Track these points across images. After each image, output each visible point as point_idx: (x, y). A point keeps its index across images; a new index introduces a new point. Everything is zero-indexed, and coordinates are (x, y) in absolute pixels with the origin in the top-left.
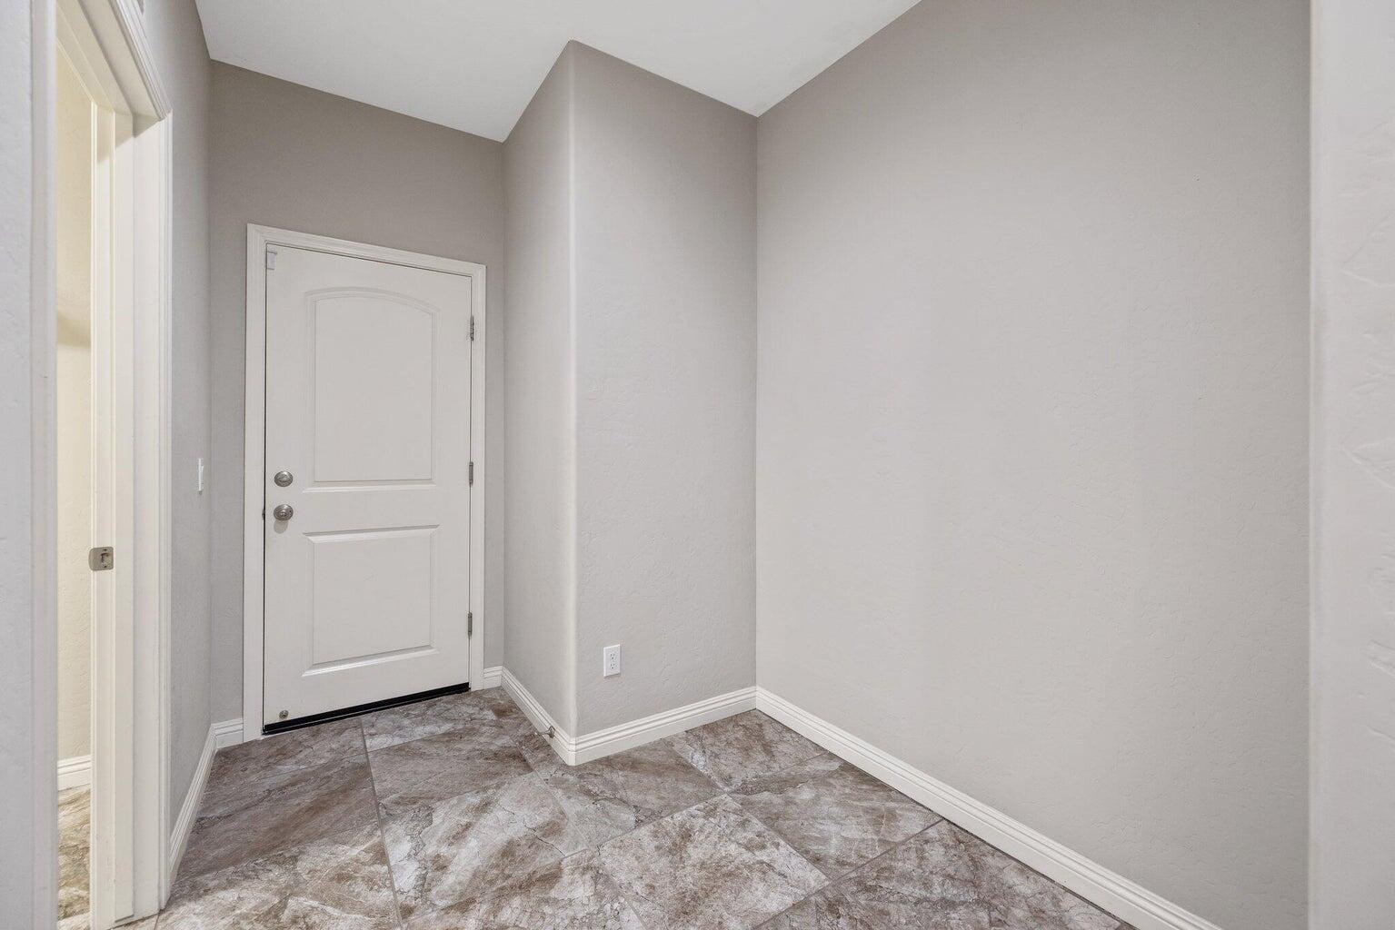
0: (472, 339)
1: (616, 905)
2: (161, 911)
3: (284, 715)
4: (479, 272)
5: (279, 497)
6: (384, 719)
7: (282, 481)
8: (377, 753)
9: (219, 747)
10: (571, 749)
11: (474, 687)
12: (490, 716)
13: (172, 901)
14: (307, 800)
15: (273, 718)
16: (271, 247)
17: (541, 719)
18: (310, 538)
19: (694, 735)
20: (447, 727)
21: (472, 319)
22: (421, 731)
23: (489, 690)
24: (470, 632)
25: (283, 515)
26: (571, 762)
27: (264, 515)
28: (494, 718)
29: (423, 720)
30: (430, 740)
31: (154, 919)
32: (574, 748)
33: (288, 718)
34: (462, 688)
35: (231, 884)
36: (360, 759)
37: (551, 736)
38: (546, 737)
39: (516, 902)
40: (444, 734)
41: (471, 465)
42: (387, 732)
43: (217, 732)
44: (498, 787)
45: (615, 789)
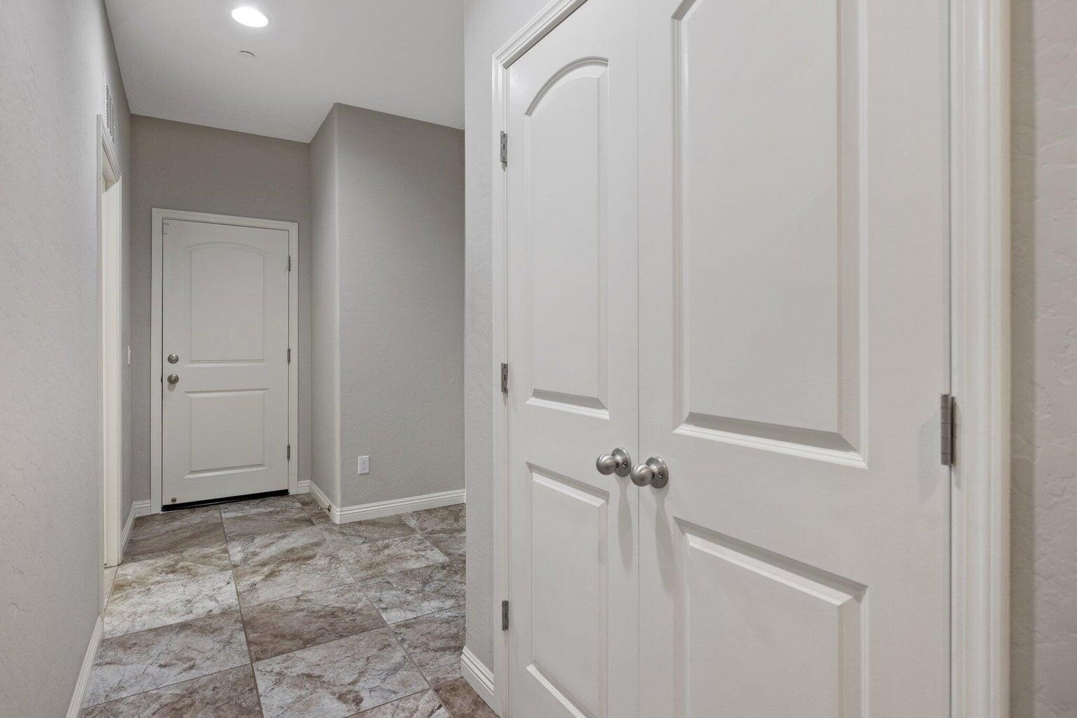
0: (289, 270)
1: (338, 565)
2: (119, 565)
3: (174, 500)
4: (294, 228)
5: (171, 370)
6: (234, 506)
7: (172, 360)
8: (227, 519)
9: (138, 515)
10: (338, 515)
11: (292, 492)
12: (298, 505)
13: (123, 563)
14: (188, 534)
15: (168, 502)
16: (165, 221)
17: (325, 501)
18: (189, 395)
19: (417, 514)
20: (271, 509)
21: (289, 258)
22: (254, 511)
23: (301, 494)
24: (289, 456)
25: (173, 381)
26: (337, 521)
27: (162, 380)
28: (300, 506)
29: (257, 506)
30: (259, 514)
31: (116, 568)
32: (339, 514)
33: (176, 503)
34: (284, 493)
35: (150, 558)
36: (219, 521)
37: (329, 510)
38: (327, 511)
39: (290, 564)
40: (268, 512)
41: (289, 351)
42: (235, 511)
43: (136, 507)
44: (294, 531)
45: (359, 531)
